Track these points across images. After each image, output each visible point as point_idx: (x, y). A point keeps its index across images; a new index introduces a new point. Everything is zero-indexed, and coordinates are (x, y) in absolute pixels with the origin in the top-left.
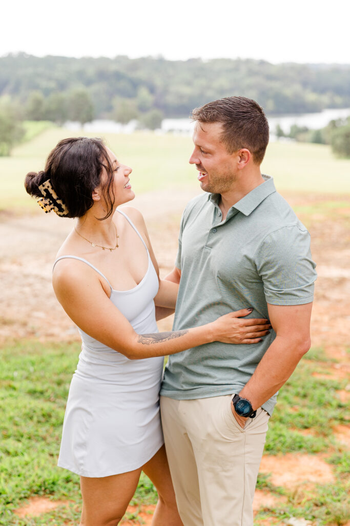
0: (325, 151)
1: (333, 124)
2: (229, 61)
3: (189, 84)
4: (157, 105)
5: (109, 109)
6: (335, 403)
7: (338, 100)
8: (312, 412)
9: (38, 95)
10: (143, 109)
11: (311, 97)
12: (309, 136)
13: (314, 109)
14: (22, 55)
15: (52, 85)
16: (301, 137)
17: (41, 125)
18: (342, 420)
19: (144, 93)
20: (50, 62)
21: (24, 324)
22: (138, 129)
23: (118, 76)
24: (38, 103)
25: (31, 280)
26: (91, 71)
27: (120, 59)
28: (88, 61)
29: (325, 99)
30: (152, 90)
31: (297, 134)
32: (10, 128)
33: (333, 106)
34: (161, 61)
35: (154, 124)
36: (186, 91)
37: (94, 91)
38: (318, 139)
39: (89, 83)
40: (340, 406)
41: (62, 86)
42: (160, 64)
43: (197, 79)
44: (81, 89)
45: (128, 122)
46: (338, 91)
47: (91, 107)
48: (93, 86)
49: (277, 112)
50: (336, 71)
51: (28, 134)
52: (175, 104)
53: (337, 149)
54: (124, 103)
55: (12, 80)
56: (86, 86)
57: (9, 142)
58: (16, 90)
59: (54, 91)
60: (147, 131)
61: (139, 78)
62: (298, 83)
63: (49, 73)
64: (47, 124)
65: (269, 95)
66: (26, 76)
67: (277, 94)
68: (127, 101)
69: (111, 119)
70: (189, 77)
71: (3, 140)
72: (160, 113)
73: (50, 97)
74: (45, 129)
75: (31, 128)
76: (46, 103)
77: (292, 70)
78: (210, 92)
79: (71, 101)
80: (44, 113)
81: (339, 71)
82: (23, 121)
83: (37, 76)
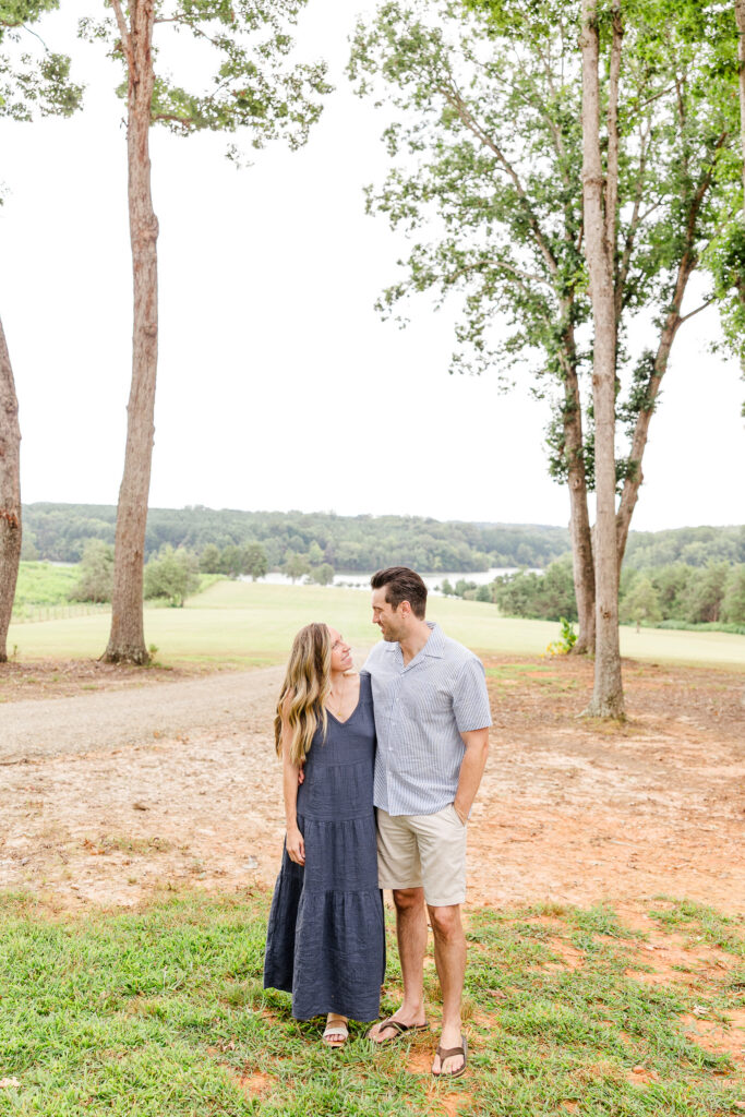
1: (499, 580)
2: (398, 518)
3: (359, 540)
4: (327, 560)
5: (282, 562)
7: (503, 559)
9: (214, 547)
10: (314, 563)
11: (477, 555)
12: (475, 593)
13: (479, 568)
14: (199, 508)
15: (227, 538)
16: (466, 593)
17: (215, 576)
19: (315, 547)
20: (227, 515)
22: (309, 582)
23: (290, 531)
24: (213, 554)
26: (265, 526)
27: (294, 515)
28: (263, 515)
29: (491, 557)
30: (323, 546)
31: (463, 591)
32: (185, 579)
33: (498, 565)
34: (333, 517)
35: (325, 579)
36: (357, 546)
37: (268, 545)
38: (484, 598)
39: (262, 537)
41: (236, 540)
42: (332, 520)
43: (369, 534)
44: (254, 542)
45: (300, 575)
46: (502, 551)
47: (265, 561)
48: (267, 540)
49: (444, 570)
50: (501, 530)
51: (202, 586)
52: (346, 559)
53: (503, 607)
54: (296, 558)
55: (189, 532)
56: (259, 540)
57: (183, 593)
58: (192, 542)
59: (229, 544)
60: (318, 585)
61: (311, 533)
62: (466, 541)
63: (224, 526)
64: (221, 576)
65: (436, 552)
66: (201, 529)
67: (444, 552)
68: (299, 555)
69: (283, 573)
70: (360, 533)
71: (177, 590)
72: (331, 567)
73: (225, 550)
74: (218, 580)
75: (205, 579)
76: (220, 555)
77: (457, 528)
78: (379, 549)
79: (246, 553)
80: (219, 565)
81: (504, 530)
82: (197, 573)
83: (213, 528)
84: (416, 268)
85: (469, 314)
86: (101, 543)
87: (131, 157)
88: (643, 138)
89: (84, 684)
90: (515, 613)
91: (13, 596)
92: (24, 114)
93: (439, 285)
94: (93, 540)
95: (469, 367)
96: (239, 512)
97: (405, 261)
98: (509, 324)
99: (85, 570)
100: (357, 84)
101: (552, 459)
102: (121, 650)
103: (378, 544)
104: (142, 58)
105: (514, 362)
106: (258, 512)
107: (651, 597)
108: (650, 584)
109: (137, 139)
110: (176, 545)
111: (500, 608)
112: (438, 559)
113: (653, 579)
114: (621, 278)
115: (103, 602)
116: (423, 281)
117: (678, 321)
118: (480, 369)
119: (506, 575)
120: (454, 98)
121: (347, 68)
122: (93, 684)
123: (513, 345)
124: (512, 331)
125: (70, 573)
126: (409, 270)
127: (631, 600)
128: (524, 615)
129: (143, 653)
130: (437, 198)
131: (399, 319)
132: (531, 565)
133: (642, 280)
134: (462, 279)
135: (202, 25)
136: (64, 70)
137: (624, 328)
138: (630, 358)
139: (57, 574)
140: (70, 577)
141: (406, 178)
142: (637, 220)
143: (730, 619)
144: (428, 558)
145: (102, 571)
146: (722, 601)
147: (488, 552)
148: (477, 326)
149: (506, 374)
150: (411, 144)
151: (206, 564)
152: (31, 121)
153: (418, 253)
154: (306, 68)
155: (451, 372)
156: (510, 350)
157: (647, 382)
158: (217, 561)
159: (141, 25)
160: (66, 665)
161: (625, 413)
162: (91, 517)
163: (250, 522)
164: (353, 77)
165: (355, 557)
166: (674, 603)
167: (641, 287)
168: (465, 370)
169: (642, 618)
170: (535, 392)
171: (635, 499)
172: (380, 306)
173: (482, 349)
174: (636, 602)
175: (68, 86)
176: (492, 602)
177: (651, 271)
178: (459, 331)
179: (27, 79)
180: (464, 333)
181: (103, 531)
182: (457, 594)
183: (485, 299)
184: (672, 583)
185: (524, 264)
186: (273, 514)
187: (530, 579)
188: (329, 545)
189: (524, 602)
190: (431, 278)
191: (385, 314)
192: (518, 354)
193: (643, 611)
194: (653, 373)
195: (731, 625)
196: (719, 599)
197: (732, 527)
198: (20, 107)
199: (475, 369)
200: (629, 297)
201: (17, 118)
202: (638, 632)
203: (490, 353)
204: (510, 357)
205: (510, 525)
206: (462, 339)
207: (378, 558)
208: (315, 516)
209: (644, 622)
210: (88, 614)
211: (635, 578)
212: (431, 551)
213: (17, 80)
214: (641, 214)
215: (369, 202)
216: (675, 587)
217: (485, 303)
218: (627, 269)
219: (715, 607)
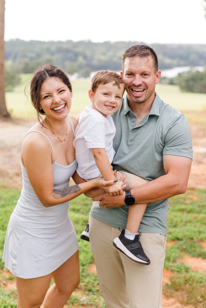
0: (176, 89)
1: (180, 75)
3: (104, 54)
4: (88, 65)
7: (182, 62)
9: (27, 60)
10: (81, 67)
11: (167, 61)
12: (167, 81)
13: (169, 67)
14: (18, 40)
15: (33, 55)
16: (163, 81)
17: (28, 75)
19: (81, 59)
20: (33, 43)
23: (68, 51)
24: (27, 65)
26: (53, 48)
27: (69, 42)
28: (52, 43)
29: (175, 62)
30: (85, 57)
32: (13, 78)
33: (179, 66)
36: (103, 58)
38: (172, 82)
39: (52, 54)
41: (39, 56)
42: (89, 44)
43: (109, 51)
44: (48, 57)
46: (181, 58)
48: (55, 56)
50: (180, 47)
51: (22, 81)
52: (97, 65)
53: (182, 88)
55: (13, 53)
57: (13, 85)
59: (35, 58)
61: (78, 51)
63: (32, 49)
66: (20, 51)
70: (105, 50)
71: (9, 83)
73: (33, 61)
75: (23, 77)
76: (30, 65)
78: (115, 60)
80: (30, 70)
82: (20, 74)
83: (26, 50)
90: (188, 91)
128: (193, 91)
132: (196, 65)
147: (173, 59)
151: (24, 69)
158: (29, 68)
176: (176, 85)
186: (57, 42)
187: (196, 73)
188: (88, 57)
189: (193, 85)
208: (80, 42)
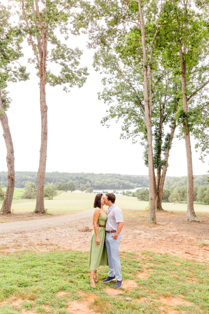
1: (138, 191)
2: (111, 174)
3: (100, 180)
4: (91, 186)
5: (79, 187)
6: (138, 266)
7: (139, 185)
8: (132, 269)
9: (60, 183)
10: (88, 187)
11: (132, 184)
12: (131, 194)
13: (133, 188)
18: (140, 271)
19: (88, 183)
20: (64, 174)
21: (57, 245)
22: (86, 192)
23: (81, 178)
24: (60, 185)
25: (58, 233)
26: (74, 177)
27: (82, 174)
28: (74, 174)
29: (136, 185)
30: (90, 182)
31: (128, 194)
32: (53, 192)
33: (138, 187)
34: (93, 174)
35: (91, 191)
36: (99, 182)
37: (75, 182)
38: (134, 196)
39: (74, 180)
40: (139, 267)
41: (67, 181)
43: (102, 179)
44: (72, 181)
45: (84, 190)
46: (139, 183)
47: (74, 186)
48: (75, 181)
49: (123, 188)
50: (138, 177)
51: (58, 194)
52: (96, 186)
53: (139, 198)
54: (83, 185)
55: (54, 179)
56: (73, 181)
57: (52, 196)
58: (55, 182)
59: (65, 182)
60: (89, 193)
61: (87, 179)
62: (129, 180)
63: (63, 177)
64: (62, 191)
65: (121, 183)
66: (57, 178)
67: (123, 183)
68: (84, 185)
69: (79, 190)
70: (100, 179)
71: (51, 195)
72: (92, 188)
73: (64, 184)
74: (62, 192)
75: (58, 192)
76: (62, 185)
77: (127, 177)
79: (69, 185)
80: (62, 188)
81: (139, 177)
82: (56, 190)
83: (60, 178)
84: (111, 112)
85: (125, 123)
86: (30, 182)
87: (41, 92)
88: (167, 81)
89: (30, 218)
90: (142, 200)
91: (12, 197)
92: (15, 80)
93: (117, 116)
94: (28, 182)
95: (125, 137)
96: (67, 173)
97: (108, 110)
98: (135, 126)
99: (26, 190)
100: (95, 68)
101: (145, 160)
102: (39, 210)
103: (105, 182)
104: (44, 70)
105: (136, 136)
106: (72, 173)
107: (178, 195)
108: (177, 191)
109: (42, 88)
110: (50, 182)
111: (138, 199)
112: (121, 185)
113: (179, 190)
114: (162, 115)
115: (31, 199)
116: (113, 116)
117: (175, 126)
118: (128, 138)
119: (139, 189)
120: (120, 72)
121: (93, 64)
122: (32, 218)
123: (136, 132)
124: (136, 128)
125: (21, 191)
126: (109, 113)
127: (172, 196)
128: (144, 200)
129: (44, 210)
130: (116, 95)
131: (107, 125)
132: (146, 186)
133: (167, 115)
134: (123, 115)
135: (58, 60)
136: (25, 70)
137: (163, 127)
138: (164, 135)
139: (18, 191)
140: (21, 192)
141: (108, 90)
142: (165, 101)
143: (199, 200)
144: (119, 185)
145: (30, 190)
146: (197, 196)
147: (135, 183)
148: (127, 127)
149: (134, 139)
150: (109, 82)
151: (59, 188)
152: (16, 82)
153: (112, 109)
154: (82, 69)
155: (121, 138)
156: (135, 133)
157: (168, 141)
158: (61, 187)
159: (43, 62)
160: (25, 214)
161: (163, 149)
162: (27, 175)
163: (70, 176)
164: (94, 67)
165: (99, 185)
166: (184, 196)
167: (167, 117)
168: (124, 138)
169: (176, 200)
170: (142, 143)
171: (167, 170)
172: (102, 122)
173: (128, 133)
174: (174, 196)
175: (25, 74)
176: (136, 197)
177: (169, 113)
178: (122, 128)
179: (16, 72)
180: (124, 128)
181: (30, 179)
182: (126, 195)
183: (129, 120)
184: (184, 191)
185: (138, 111)
186: (77, 174)
187: (146, 190)
188: (92, 182)
189: (144, 197)
190: (115, 115)
191: (104, 124)
192: (137, 134)
193: (176, 199)
194: (170, 139)
195: (199, 202)
196: (196, 195)
197: (200, 175)
198: (14, 79)
199: (127, 138)
200: (164, 119)
201: (13, 81)
202: (174, 204)
203: (130, 134)
204: (135, 135)
205: (141, 176)
206: (123, 130)
207: (105, 185)
208: (88, 174)
209: (176, 202)
210: (27, 202)
211: (174, 190)
212: (120, 183)
213: (13, 72)
214: (166, 99)
215: (99, 97)
216: (184, 192)
217: (129, 121)
218: (164, 113)
219: (195, 197)
